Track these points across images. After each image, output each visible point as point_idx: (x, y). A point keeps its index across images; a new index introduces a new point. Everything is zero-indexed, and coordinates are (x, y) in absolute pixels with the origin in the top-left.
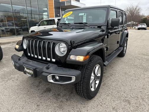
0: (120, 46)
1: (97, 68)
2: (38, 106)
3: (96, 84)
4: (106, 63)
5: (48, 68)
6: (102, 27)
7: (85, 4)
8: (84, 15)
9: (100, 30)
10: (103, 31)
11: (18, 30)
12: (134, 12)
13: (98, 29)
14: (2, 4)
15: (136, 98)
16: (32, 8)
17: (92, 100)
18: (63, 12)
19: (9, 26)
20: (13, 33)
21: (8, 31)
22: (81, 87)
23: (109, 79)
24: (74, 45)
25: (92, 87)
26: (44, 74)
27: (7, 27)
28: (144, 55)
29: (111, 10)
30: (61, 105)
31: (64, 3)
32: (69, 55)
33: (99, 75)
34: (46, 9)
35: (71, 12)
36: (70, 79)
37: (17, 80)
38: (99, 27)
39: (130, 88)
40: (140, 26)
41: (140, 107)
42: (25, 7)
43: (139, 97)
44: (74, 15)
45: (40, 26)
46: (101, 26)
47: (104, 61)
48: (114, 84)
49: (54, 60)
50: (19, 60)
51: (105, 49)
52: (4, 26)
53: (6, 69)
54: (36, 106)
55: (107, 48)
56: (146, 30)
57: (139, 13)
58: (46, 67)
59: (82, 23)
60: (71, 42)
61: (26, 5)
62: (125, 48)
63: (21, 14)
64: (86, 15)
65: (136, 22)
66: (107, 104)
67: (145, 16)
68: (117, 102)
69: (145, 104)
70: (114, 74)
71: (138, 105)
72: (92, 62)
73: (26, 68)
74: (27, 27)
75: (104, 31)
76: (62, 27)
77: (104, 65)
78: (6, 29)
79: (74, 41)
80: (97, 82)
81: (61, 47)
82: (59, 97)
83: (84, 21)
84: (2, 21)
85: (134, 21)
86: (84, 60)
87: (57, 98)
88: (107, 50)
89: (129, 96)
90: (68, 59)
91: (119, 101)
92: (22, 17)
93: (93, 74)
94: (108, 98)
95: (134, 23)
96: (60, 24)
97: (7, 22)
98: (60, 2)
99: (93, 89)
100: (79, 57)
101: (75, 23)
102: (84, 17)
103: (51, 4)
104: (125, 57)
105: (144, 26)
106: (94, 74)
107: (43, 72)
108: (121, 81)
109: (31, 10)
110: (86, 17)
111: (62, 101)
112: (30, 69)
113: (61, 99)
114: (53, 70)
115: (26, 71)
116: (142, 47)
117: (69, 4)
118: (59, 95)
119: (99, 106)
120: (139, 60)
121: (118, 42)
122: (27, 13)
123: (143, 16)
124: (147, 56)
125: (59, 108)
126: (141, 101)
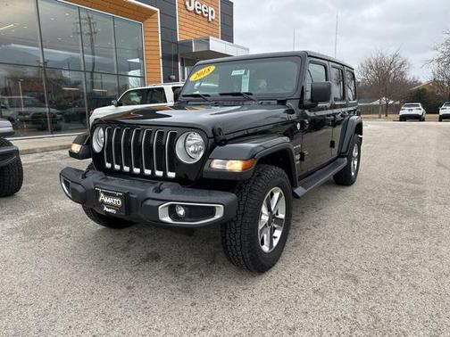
0: (341, 155)
1: (276, 196)
2: (128, 288)
3: (275, 238)
4: (300, 191)
5: (159, 190)
6: (288, 103)
7: (248, 50)
8: (245, 73)
9: (283, 110)
10: (291, 112)
11: (54, 117)
12: (387, 72)
13: (279, 106)
14: (13, 45)
15: (373, 271)
16: (96, 57)
17: (264, 275)
18: (186, 69)
19: (26, 106)
20: (40, 126)
21: (27, 121)
22: (238, 236)
23: (308, 233)
24: (222, 137)
25: (263, 243)
26: (149, 203)
27: (23, 110)
28: (407, 181)
29: (311, 62)
30: (189, 287)
31: (188, 44)
32: (209, 160)
33: (282, 216)
34: (137, 60)
35: (212, 68)
36: (212, 211)
37: (69, 236)
38: (282, 103)
39: (361, 252)
40: (405, 111)
41: (380, 289)
42: (79, 55)
43: (381, 268)
44: (218, 76)
45: (121, 105)
46: (286, 101)
47: (294, 185)
48: (320, 244)
49: (171, 175)
50: (84, 177)
51: (298, 157)
52: (13, 107)
53: (32, 214)
54: (124, 289)
55: (302, 155)
56: (424, 120)
57: (402, 73)
58: (155, 188)
59: (239, 94)
60: (213, 130)
61: (81, 49)
62: (356, 163)
63: (66, 74)
64: (248, 75)
65: (395, 100)
66: (300, 283)
67: (420, 83)
68: (325, 279)
69: (394, 282)
70: (323, 223)
71: (376, 285)
72: (264, 177)
73: (102, 195)
74: (80, 109)
75: (294, 113)
76: (189, 103)
77: (296, 196)
78: (20, 114)
79: (220, 129)
80: (278, 233)
81: (188, 142)
82: (182, 271)
83: (245, 89)
84: (6, 92)
85: (389, 96)
86: (243, 170)
87: (176, 273)
88: (302, 159)
89: (357, 268)
90: (206, 168)
91: (331, 278)
92: (65, 82)
93: (264, 209)
94: (304, 272)
95: (391, 102)
96: (184, 96)
97: (23, 95)
98: (177, 43)
99: (266, 248)
100: (232, 164)
101: (221, 94)
102: (243, 81)
103: (153, 48)
104: (354, 187)
105: (418, 110)
106: (269, 209)
107: (149, 199)
108: (339, 238)
109: (94, 64)
110: (248, 80)
111: (188, 279)
112: (114, 196)
113: (187, 274)
114: (172, 193)
115: (103, 201)
116: (404, 162)
117: (203, 49)
118: (180, 266)
119: (281, 287)
120: (393, 192)
121: (332, 144)
122: (85, 71)
123: (415, 83)
124: (414, 183)
125: (183, 292)
126: (384, 277)
